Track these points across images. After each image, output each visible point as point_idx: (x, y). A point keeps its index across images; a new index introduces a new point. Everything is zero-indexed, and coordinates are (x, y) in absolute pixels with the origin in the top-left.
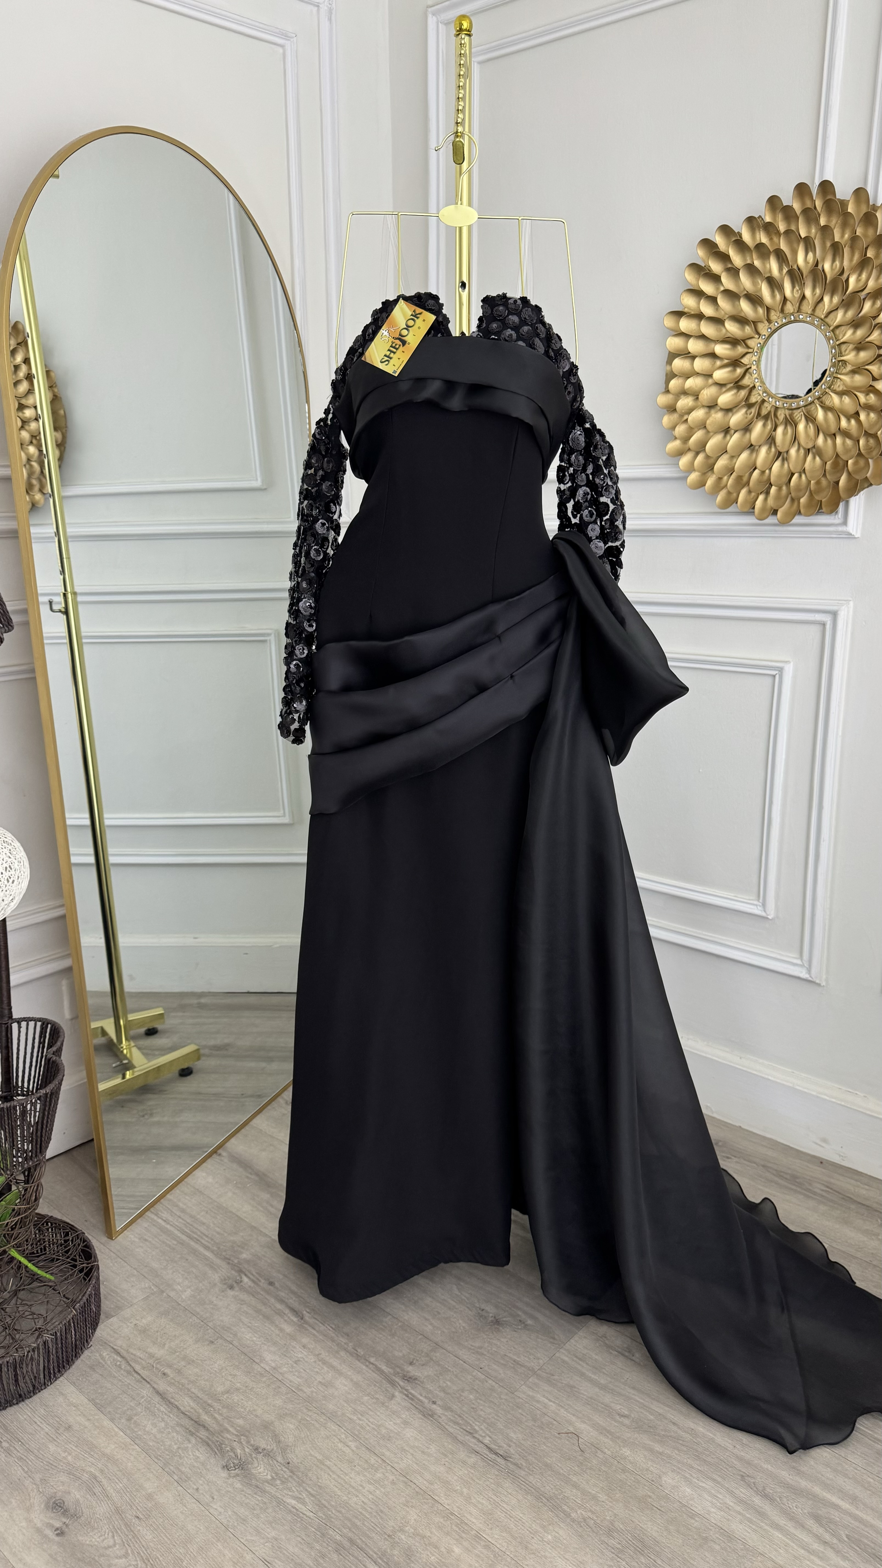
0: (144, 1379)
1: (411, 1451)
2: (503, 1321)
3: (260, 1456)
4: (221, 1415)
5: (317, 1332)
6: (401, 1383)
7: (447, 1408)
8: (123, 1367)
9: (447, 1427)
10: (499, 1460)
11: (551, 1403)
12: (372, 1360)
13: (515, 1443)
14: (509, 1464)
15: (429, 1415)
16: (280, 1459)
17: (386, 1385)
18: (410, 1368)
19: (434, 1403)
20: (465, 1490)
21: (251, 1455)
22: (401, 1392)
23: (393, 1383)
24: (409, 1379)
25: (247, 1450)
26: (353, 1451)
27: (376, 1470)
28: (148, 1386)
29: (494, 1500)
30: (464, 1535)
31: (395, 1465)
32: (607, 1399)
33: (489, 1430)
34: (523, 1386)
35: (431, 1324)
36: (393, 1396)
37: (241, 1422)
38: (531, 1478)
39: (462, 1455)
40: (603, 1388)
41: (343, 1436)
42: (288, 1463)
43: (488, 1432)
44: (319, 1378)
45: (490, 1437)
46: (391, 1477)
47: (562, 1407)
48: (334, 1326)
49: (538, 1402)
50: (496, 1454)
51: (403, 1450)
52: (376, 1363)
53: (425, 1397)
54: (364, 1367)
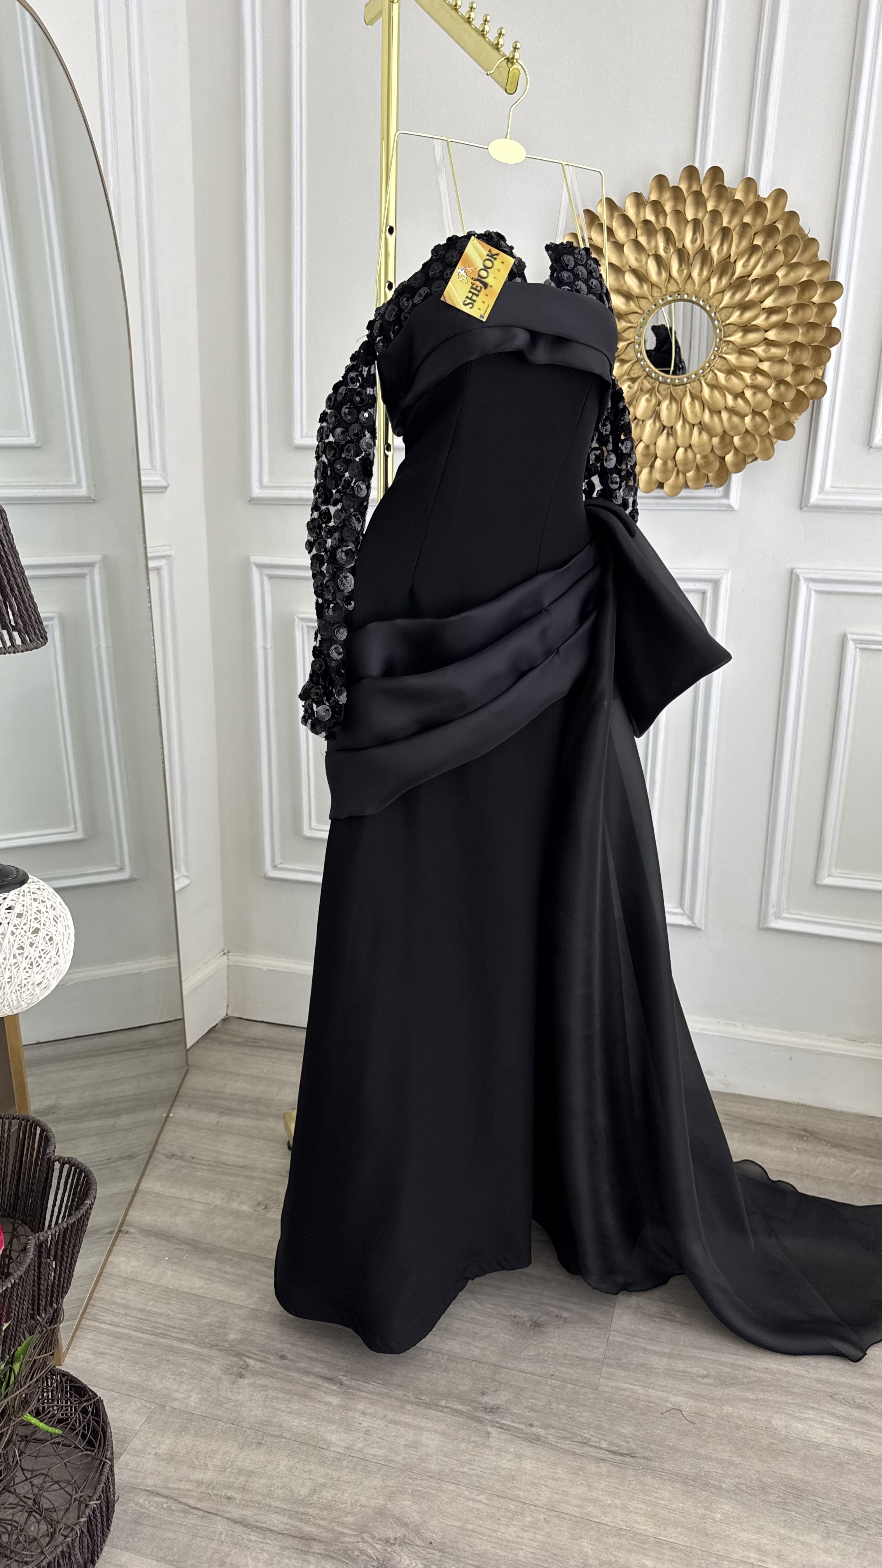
0: (208, 1512)
1: (542, 1482)
2: (542, 1321)
3: (396, 1548)
4: (323, 1519)
5: (368, 1393)
6: (488, 1417)
7: (547, 1427)
8: (174, 1508)
9: (559, 1445)
10: (627, 1459)
11: (637, 1387)
12: (443, 1403)
13: (630, 1438)
14: (639, 1460)
15: (535, 1440)
16: (419, 1542)
17: (474, 1424)
18: (486, 1399)
19: (531, 1425)
20: (617, 1501)
21: (386, 1550)
22: (492, 1426)
23: (478, 1420)
24: (492, 1410)
25: (377, 1546)
26: (487, 1504)
27: (522, 1515)
28: (219, 1518)
29: (649, 1500)
30: (645, 1546)
31: (537, 1503)
32: (680, 1365)
33: (600, 1434)
34: (601, 1380)
35: (476, 1347)
36: (488, 1433)
37: (350, 1519)
38: (666, 1466)
39: (592, 1468)
40: (670, 1356)
41: (467, 1493)
42: (431, 1543)
43: (599, 1436)
44: (403, 1442)
45: (605, 1440)
46: (542, 1517)
47: (649, 1387)
48: (380, 1382)
49: (623, 1390)
50: (621, 1454)
51: (534, 1485)
52: (449, 1405)
53: (520, 1423)
54: (440, 1413)
